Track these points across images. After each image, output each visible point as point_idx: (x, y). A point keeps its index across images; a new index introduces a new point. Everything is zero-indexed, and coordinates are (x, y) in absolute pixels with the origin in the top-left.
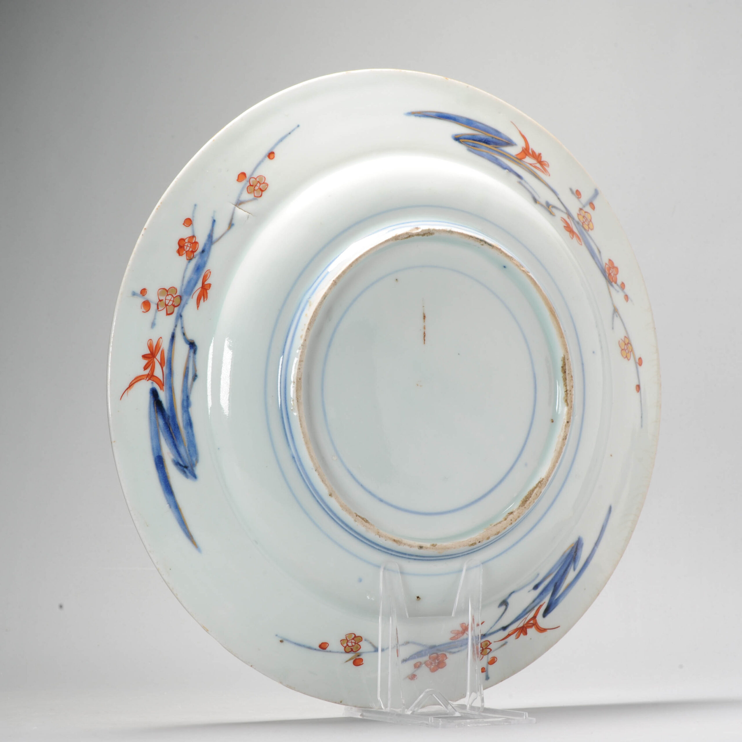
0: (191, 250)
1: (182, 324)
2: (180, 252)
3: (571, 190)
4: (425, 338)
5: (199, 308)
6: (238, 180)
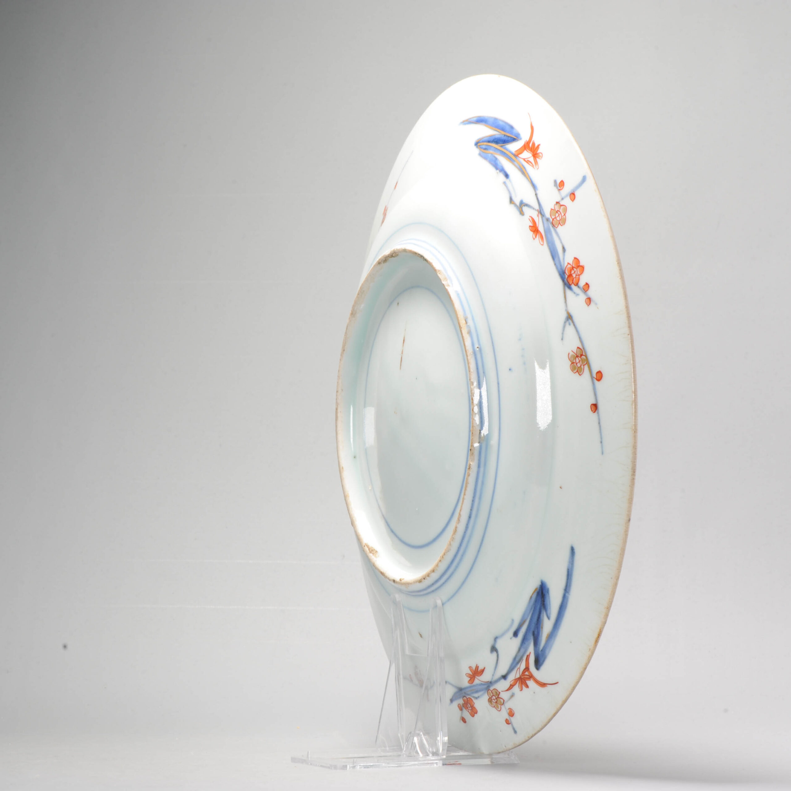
3: (555, 182)
4: (401, 363)
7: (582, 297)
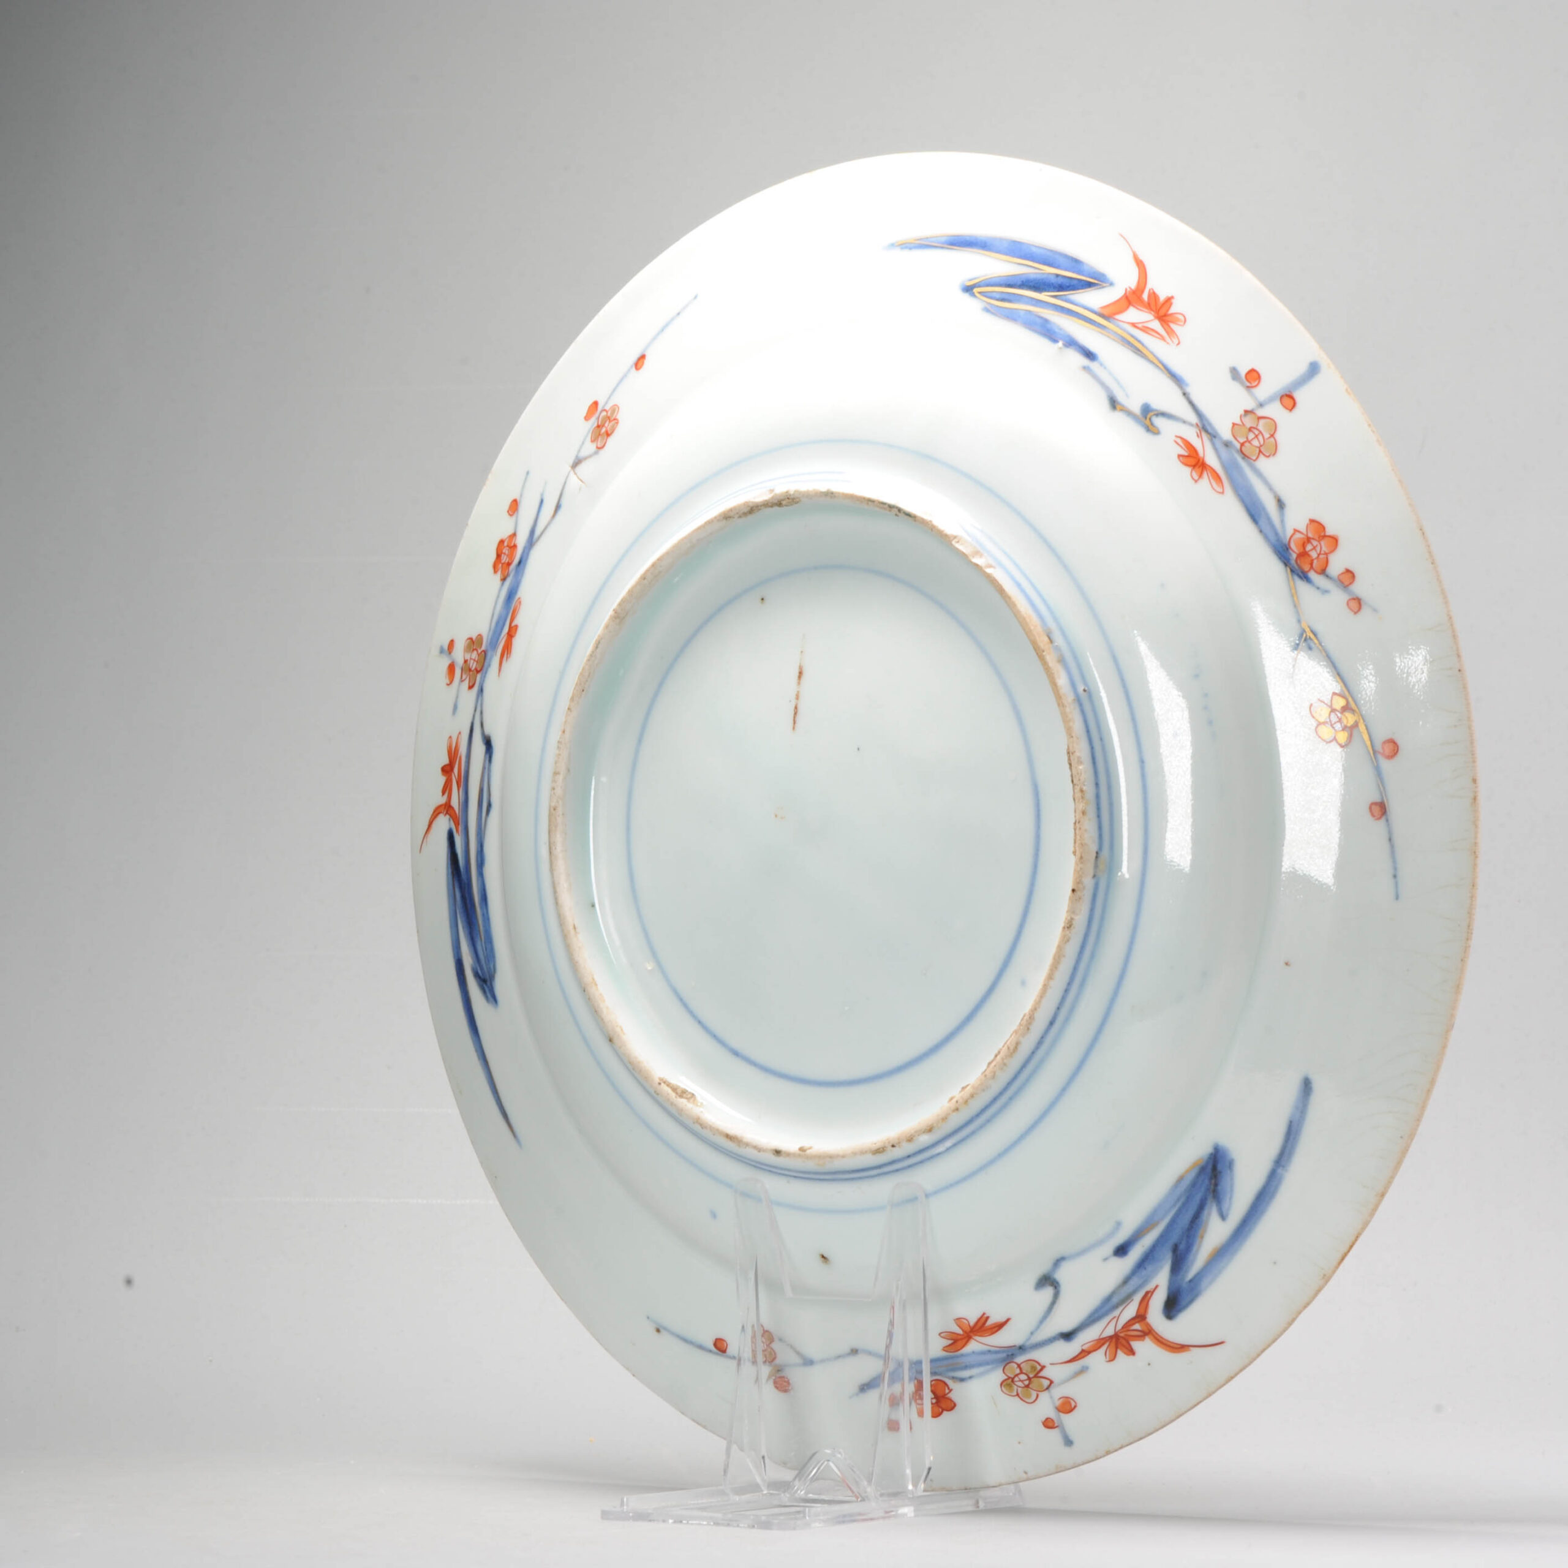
0: (507, 560)
1: (482, 704)
2: (495, 567)
3: (1234, 372)
4: (796, 718)
5: (500, 674)
6: (586, 417)
7: (1338, 598)
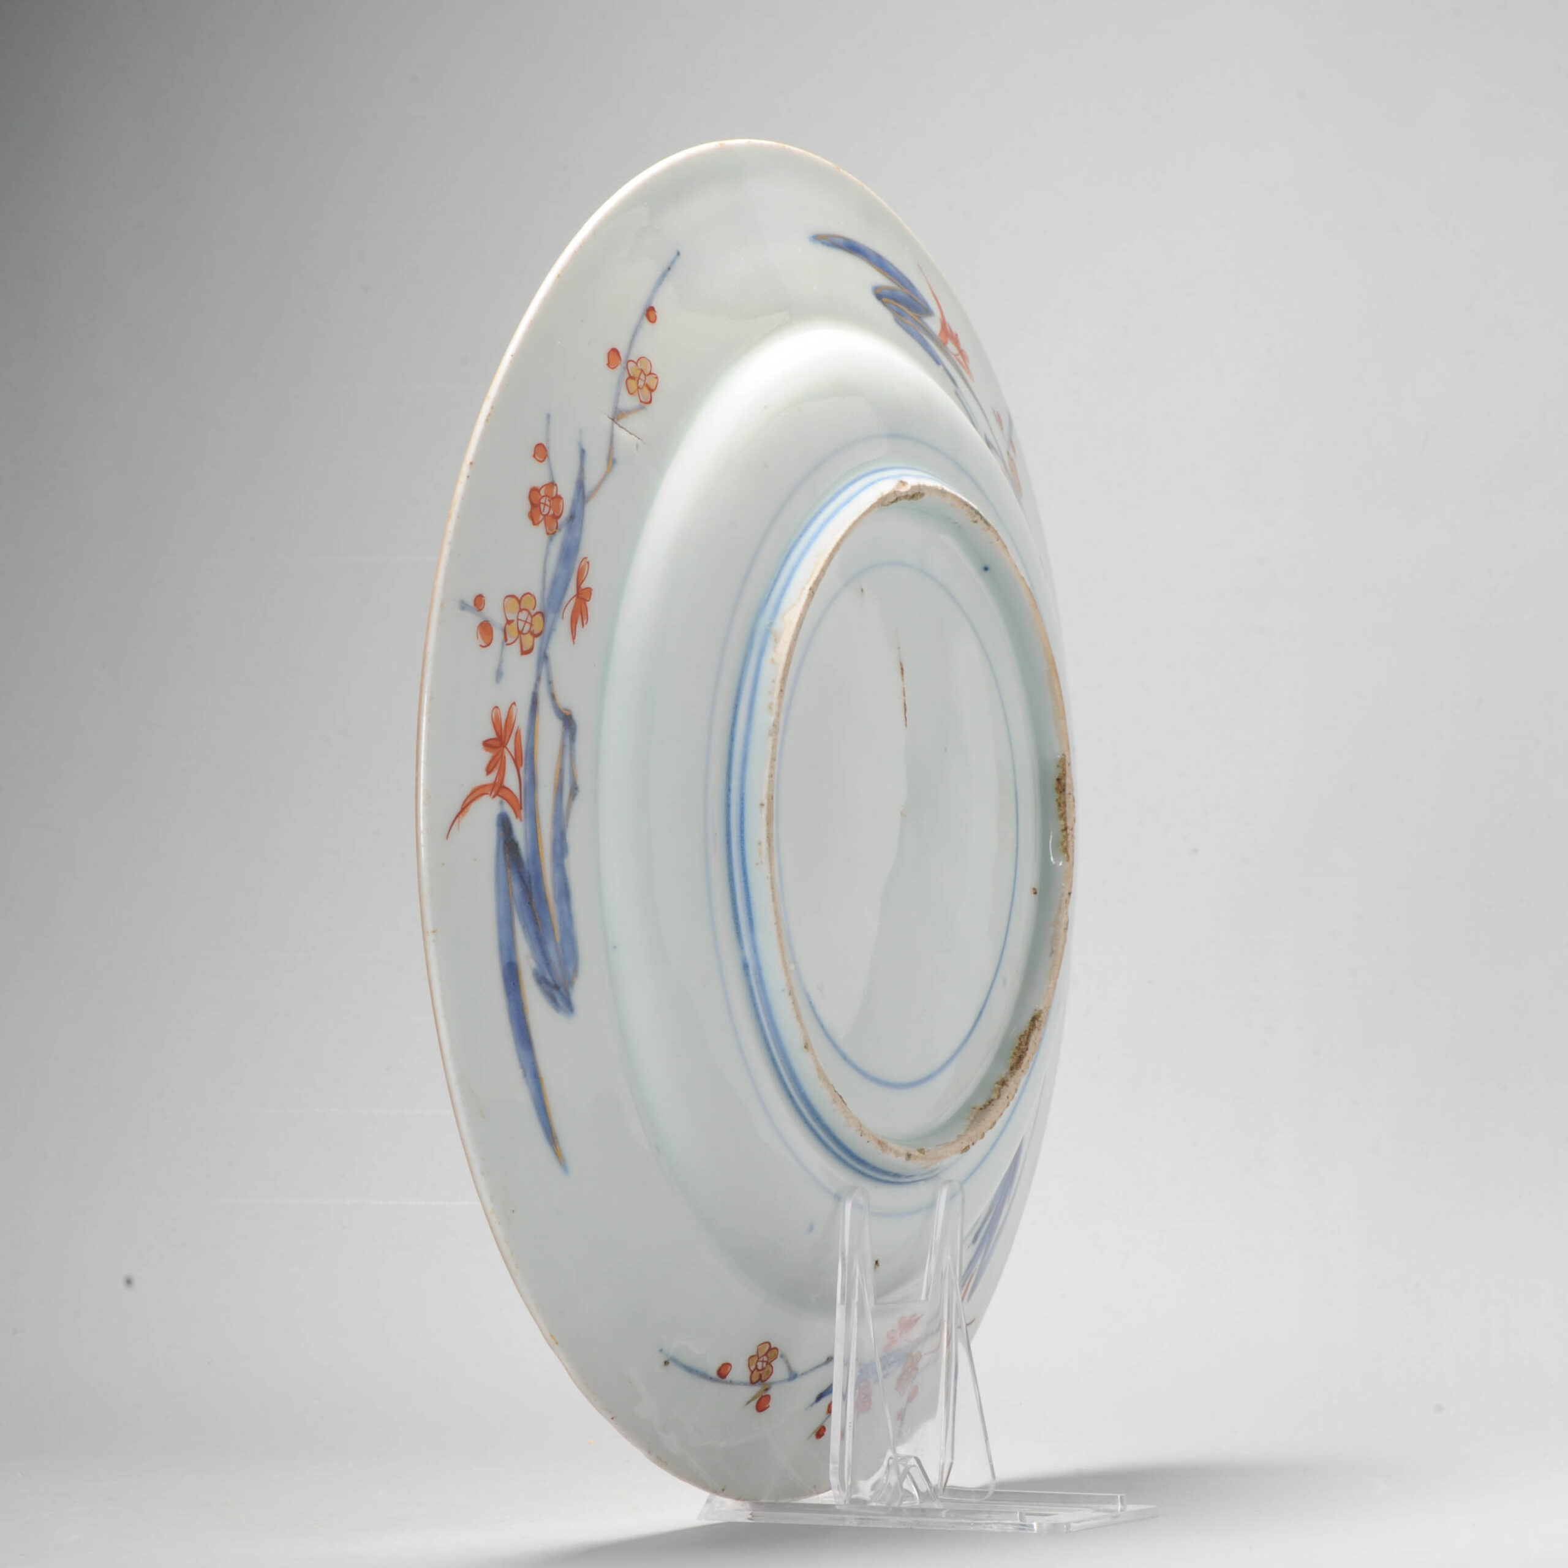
0: (551, 512)
1: (549, 675)
2: (533, 518)
3: (994, 412)
4: (907, 715)
5: (575, 640)
6: (608, 364)
